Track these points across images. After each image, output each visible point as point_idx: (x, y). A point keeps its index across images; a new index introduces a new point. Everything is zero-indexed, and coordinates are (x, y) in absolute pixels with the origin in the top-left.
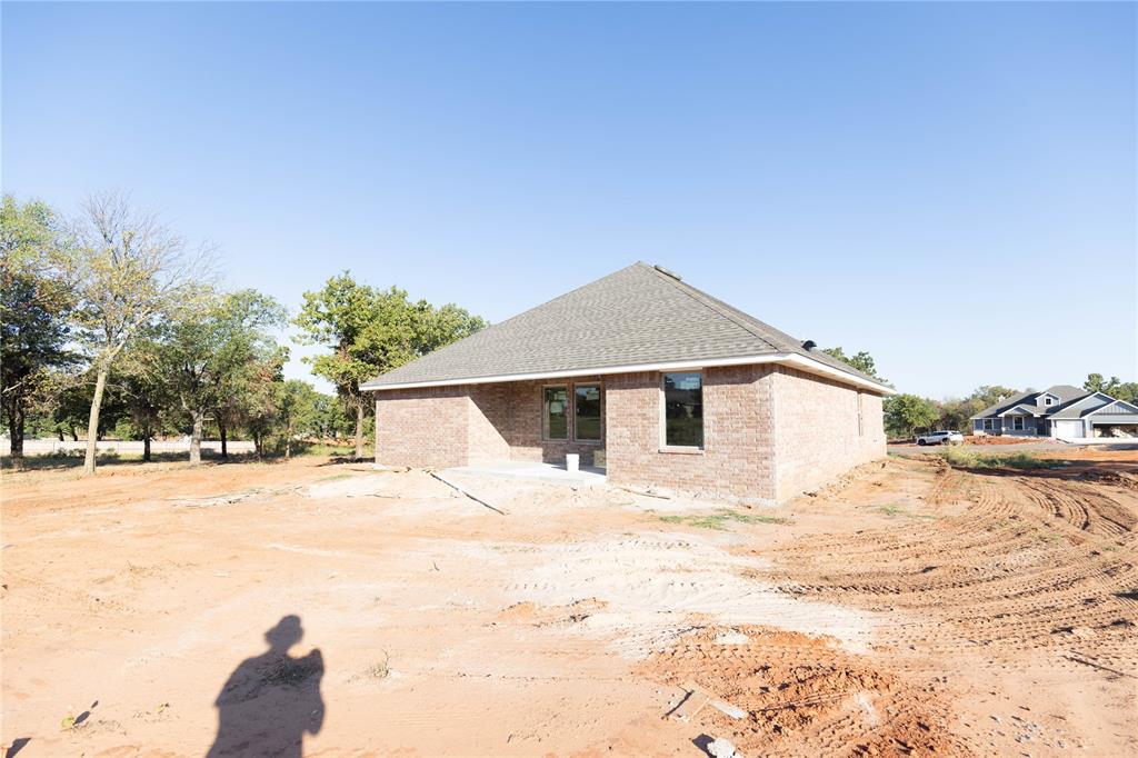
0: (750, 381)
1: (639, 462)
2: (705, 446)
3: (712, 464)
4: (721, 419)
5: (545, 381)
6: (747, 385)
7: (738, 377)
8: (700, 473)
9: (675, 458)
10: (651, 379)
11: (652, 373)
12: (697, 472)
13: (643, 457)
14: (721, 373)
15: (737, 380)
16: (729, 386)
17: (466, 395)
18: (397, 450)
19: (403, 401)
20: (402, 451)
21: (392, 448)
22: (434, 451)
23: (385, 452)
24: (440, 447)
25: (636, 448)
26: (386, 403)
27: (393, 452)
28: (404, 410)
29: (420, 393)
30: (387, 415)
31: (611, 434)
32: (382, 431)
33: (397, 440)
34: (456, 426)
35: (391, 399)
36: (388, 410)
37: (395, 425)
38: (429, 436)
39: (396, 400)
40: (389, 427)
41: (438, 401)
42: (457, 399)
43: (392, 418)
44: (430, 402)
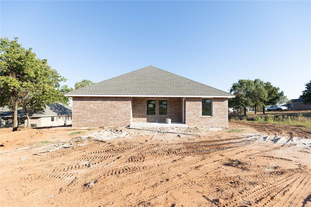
0: (223, 101)
1: (195, 120)
2: (213, 116)
3: (214, 120)
4: (216, 109)
5: (148, 98)
6: (222, 102)
7: (220, 100)
8: (212, 122)
9: (206, 119)
10: (199, 99)
11: (200, 98)
12: (211, 122)
13: (197, 119)
14: (217, 99)
15: (220, 101)
16: (218, 102)
17: (129, 100)
18: (88, 121)
19: (91, 101)
20: (91, 121)
21: (84, 120)
22: (111, 120)
23: (79, 122)
24: (115, 119)
25: (195, 116)
26: (80, 102)
27: (85, 122)
28: (92, 105)
29: (103, 99)
30: (81, 107)
31: (187, 113)
32: (76, 114)
33: (88, 117)
34: (124, 111)
35: (83, 101)
36: (81, 105)
37: (87, 111)
38: (108, 115)
39: (87, 101)
40: (82, 112)
41: (114, 102)
42: (125, 102)
43: (84, 108)
44: (109, 102)
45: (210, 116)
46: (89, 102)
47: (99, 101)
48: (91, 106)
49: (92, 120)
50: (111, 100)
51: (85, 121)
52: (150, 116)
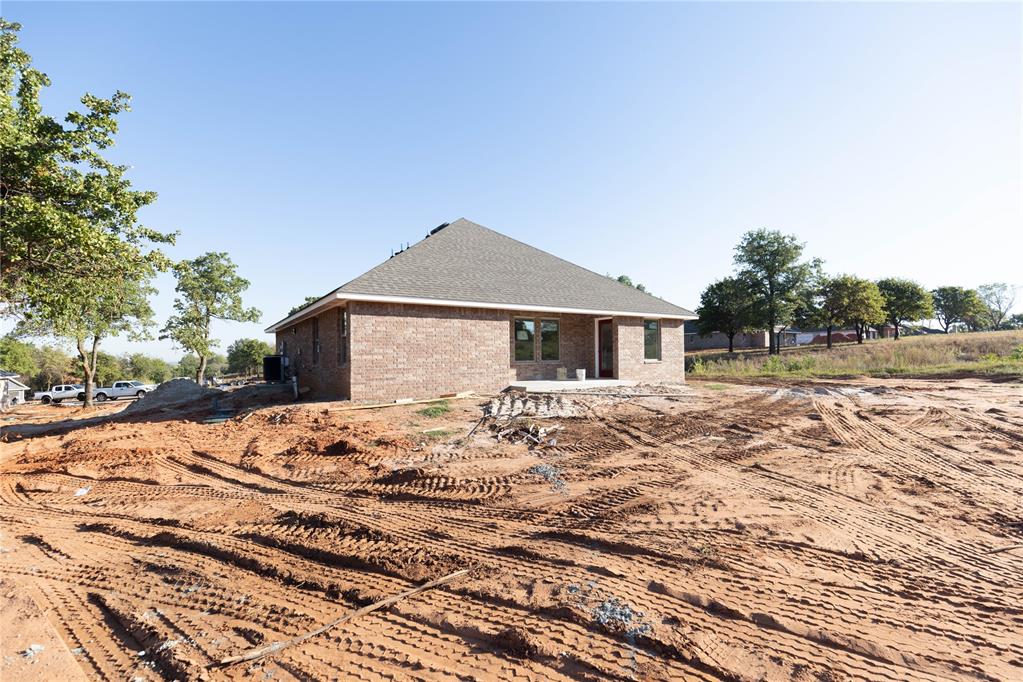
0: (677, 327)
1: (635, 370)
2: (662, 359)
3: (664, 368)
4: (667, 344)
7: (673, 324)
9: (651, 366)
10: (638, 321)
12: (659, 372)
13: (637, 366)
14: (667, 322)
15: (673, 326)
16: (670, 328)
17: (506, 319)
18: (400, 379)
19: (409, 319)
20: (409, 379)
21: (389, 376)
22: (463, 375)
23: (374, 383)
24: (473, 371)
25: (633, 361)
26: (374, 319)
27: (391, 382)
28: (411, 330)
29: (441, 312)
30: (378, 335)
31: (620, 351)
32: (365, 357)
33: (400, 366)
34: (495, 350)
35: (385, 315)
36: (378, 328)
37: (395, 347)
38: (456, 359)
39: (396, 318)
40: (381, 351)
41: (468, 323)
42: (495, 323)
43: (387, 340)
44: (456, 323)
45: (656, 360)
46: (402, 319)
47: (429, 320)
48: (409, 332)
49: (411, 377)
50: (462, 317)
51: (392, 379)
52: (523, 363)
